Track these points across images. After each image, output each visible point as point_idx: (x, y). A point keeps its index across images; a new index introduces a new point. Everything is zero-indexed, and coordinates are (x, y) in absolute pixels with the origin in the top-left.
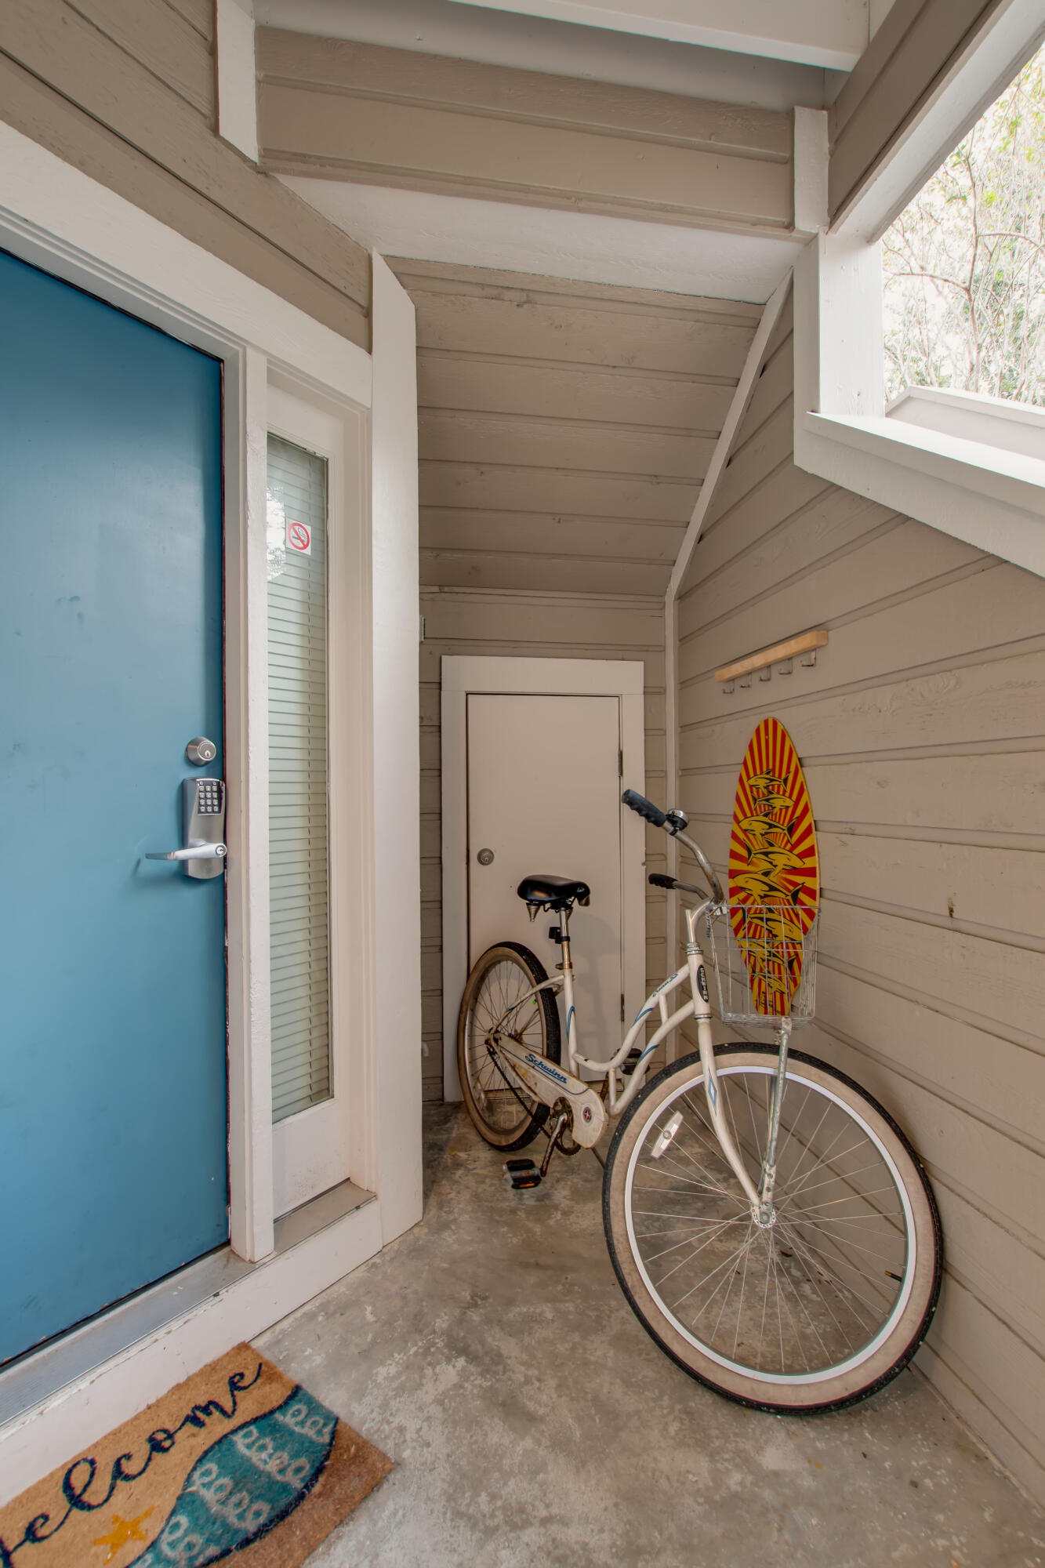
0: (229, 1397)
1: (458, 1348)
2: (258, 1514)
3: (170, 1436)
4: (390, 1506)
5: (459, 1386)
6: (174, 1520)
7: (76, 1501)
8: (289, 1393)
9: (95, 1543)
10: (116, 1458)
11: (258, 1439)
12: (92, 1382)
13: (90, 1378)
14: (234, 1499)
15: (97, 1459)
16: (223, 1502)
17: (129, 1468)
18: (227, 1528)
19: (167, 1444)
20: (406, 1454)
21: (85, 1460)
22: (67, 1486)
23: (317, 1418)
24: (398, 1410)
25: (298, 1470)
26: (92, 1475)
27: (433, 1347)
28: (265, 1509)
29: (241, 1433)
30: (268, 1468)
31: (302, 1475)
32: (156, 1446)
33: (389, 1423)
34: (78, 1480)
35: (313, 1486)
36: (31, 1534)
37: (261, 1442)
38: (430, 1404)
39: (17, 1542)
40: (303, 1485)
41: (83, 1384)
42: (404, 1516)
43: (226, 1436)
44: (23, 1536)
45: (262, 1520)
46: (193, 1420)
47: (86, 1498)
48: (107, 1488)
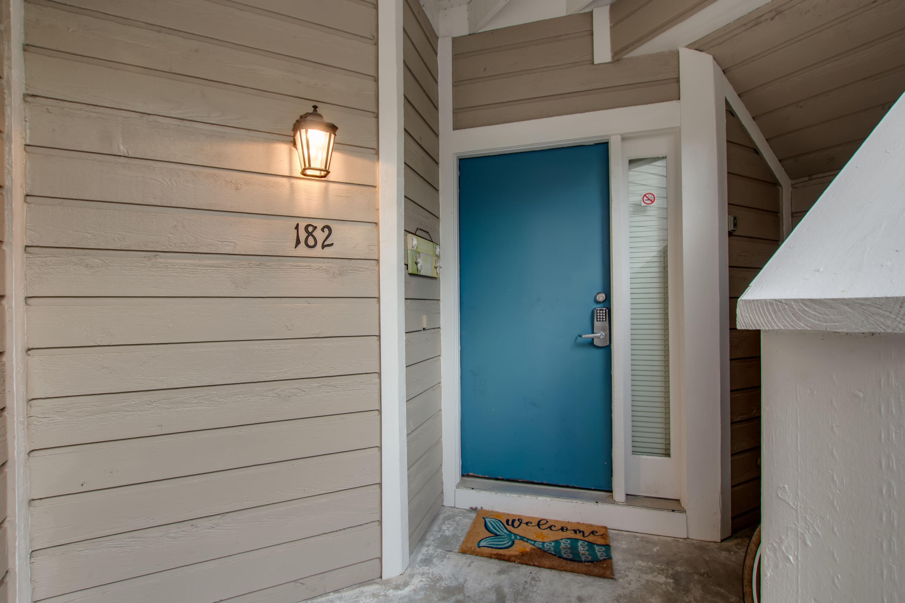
0: (588, 534)
1: (676, 577)
2: (568, 556)
3: (567, 530)
4: (602, 583)
5: (661, 584)
6: (551, 542)
7: (539, 525)
8: (604, 544)
9: (535, 533)
10: (552, 525)
11: (585, 545)
12: (551, 500)
13: (551, 499)
14: (567, 550)
15: (549, 522)
16: (564, 548)
17: (553, 528)
18: (560, 552)
19: (564, 530)
20: (621, 580)
21: (546, 520)
22: (539, 522)
23: (604, 553)
24: (632, 572)
25: (586, 557)
26: (545, 524)
27: (667, 571)
28: (571, 556)
29: (582, 541)
30: (580, 551)
31: (586, 559)
32: (562, 529)
33: (625, 571)
34: (542, 522)
35: (586, 562)
36: (527, 523)
37: (585, 547)
38: (644, 579)
39: (524, 522)
40: (584, 560)
41: (549, 499)
42: (602, 588)
43: (578, 539)
44: (525, 522)
45: (568, 557)
46: (575, 531)
47: (541, 526)
48: (545, 528)
